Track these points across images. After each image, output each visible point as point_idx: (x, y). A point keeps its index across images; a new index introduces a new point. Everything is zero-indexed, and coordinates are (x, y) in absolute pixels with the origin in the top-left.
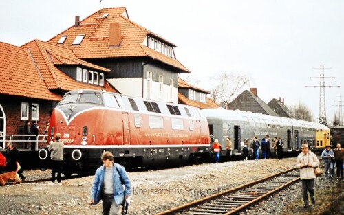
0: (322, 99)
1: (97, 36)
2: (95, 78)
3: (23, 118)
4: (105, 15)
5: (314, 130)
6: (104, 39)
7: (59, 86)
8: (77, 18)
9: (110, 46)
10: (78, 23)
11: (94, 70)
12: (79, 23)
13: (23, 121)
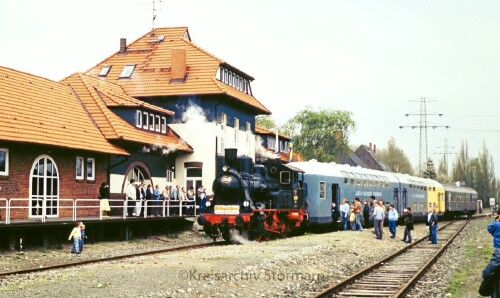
0: (424, 144)
1: (151, 66)
2: (157, 123)
3: (78, 178)
4: (161, 38)
5: (425, 188)
6: (162, 70)
7: (120, 135)
8: (123, 41)
9: (171, 81)
10: (124, 49)
11: (156, 113)
12: (126, 48)
13: (77, 181)
